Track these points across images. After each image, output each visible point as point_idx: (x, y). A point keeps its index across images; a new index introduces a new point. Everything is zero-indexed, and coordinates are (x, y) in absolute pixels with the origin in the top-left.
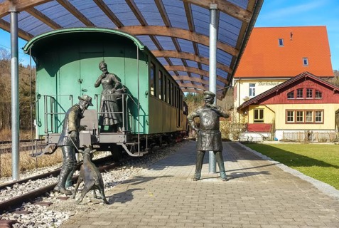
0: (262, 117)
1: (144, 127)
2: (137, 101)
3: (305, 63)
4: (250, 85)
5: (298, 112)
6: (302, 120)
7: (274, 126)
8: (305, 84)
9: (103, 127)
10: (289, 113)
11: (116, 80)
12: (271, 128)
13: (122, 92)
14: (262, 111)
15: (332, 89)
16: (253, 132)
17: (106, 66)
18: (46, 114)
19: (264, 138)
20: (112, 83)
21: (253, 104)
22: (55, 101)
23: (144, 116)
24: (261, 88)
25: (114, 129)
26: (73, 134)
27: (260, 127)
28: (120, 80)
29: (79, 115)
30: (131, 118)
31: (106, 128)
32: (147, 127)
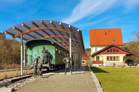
0: (99, 59)
1: (54, 62)
2: (52, 56)
3: (114, 41)
4: (96, 48)
5: (111, 57)
6: (112, 59)
7: (103, 62)
8: (113, 48)
9: (44, 63)
10: (108, 57)
11: (47, 51)
12: (102, 62)
13: (48, 54)
14: (99, 57)
15: (122, 49)
16: (96, 64)
17: (44, 48)
18: (30, 60)
19: (100, 66)
20: (46, 52)
21: (96, 54)
22: (31, 56)
23: (54, 60)
24: (99, 49)
25: (46, 63)
26: (36, 64)
27: (98, 62)
28: (48, 51)
29: (37, 60)
30: (51, 60)
31: (45, 63)
32: (55, 63)
